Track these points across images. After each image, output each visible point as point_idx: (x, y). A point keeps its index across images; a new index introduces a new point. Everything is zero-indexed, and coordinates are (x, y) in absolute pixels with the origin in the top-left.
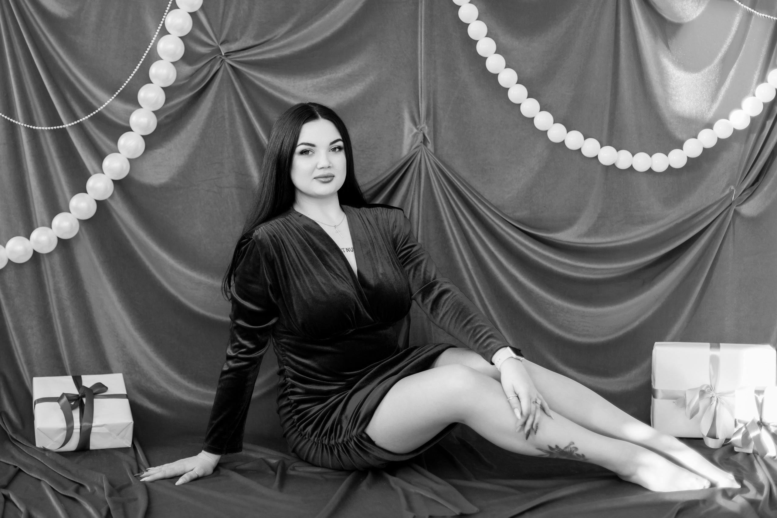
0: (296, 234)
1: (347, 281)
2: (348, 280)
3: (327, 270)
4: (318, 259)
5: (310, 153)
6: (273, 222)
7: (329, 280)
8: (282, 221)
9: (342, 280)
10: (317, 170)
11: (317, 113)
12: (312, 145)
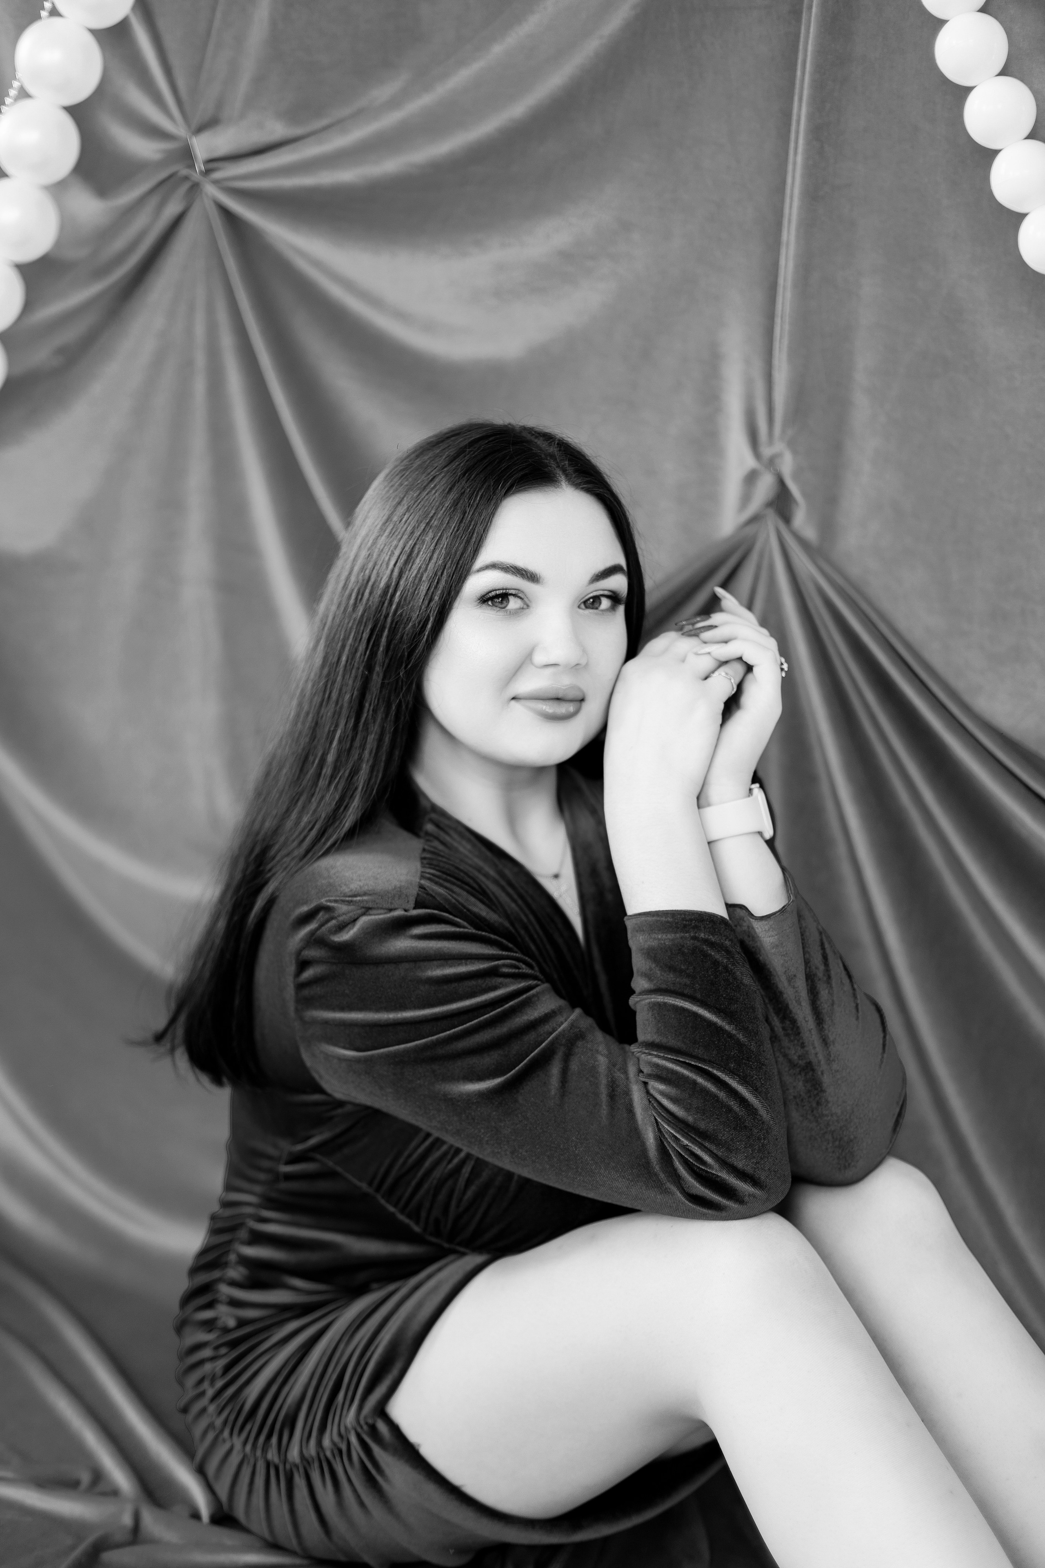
10: (528, 671)
11: (555, 466)
12: (532, 577)
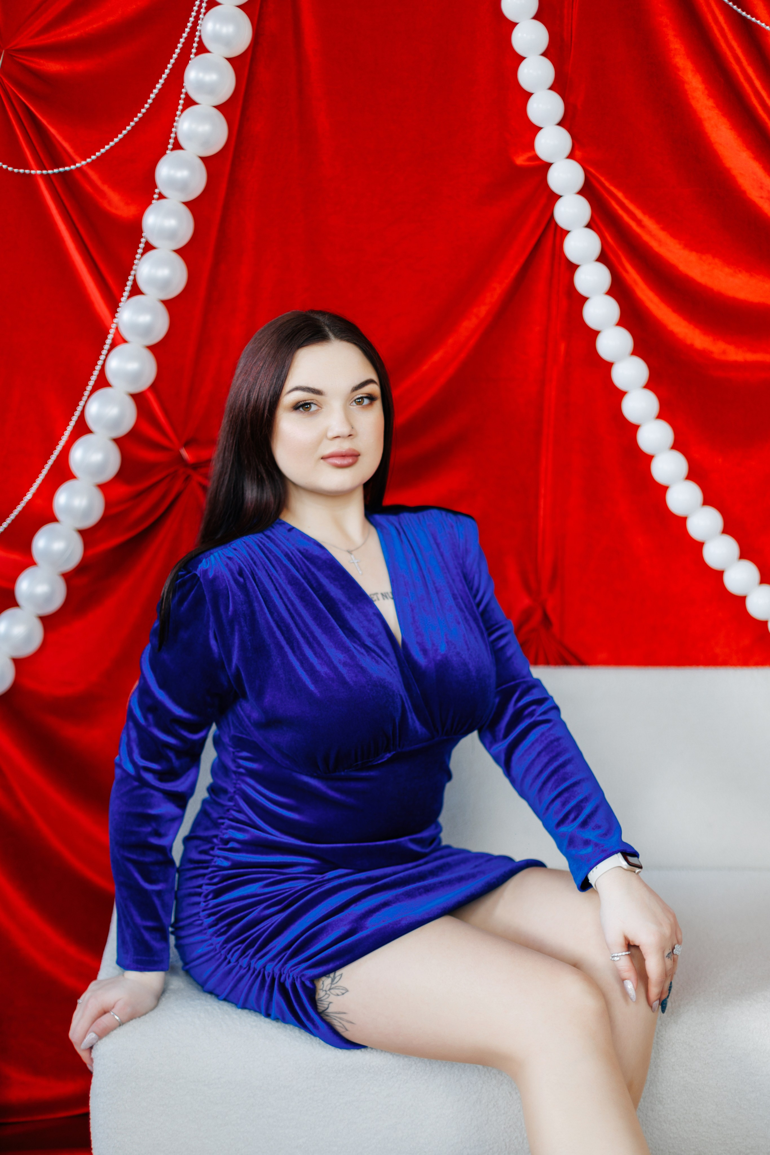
0: (285, 566)
1: (385, 658)
2: (387, 655)
3: (348, 637)
4: (330, 616)
5: (314, 408)
6: (240, 543)
7: (352, 657)
8: (256, 540)
9: (376, 657)
10: (326, 442)
11: (327, 329)
12: (317, 392)
